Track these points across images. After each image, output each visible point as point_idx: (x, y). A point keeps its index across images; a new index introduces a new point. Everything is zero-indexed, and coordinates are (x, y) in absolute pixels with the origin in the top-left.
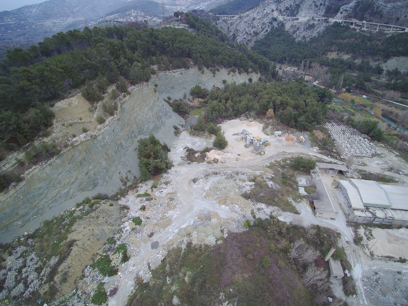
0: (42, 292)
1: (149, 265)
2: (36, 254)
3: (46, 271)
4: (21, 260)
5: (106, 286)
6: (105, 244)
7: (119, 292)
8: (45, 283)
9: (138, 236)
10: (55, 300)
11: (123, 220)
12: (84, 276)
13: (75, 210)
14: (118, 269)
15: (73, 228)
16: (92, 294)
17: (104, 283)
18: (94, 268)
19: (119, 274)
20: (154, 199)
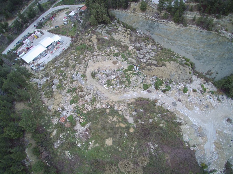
0: (142, 64)
1: (164, 104)
2: (155, 54)
3: (150, 62)
4: (151, 50)
5: (150, 87)
6: (168, 79)
7: (149, 94)
8: (146, 64)
9: (177, 93)
10: (141, 70)
11: (183, 83)
12: (152, 77)
13: (180, 58)
14: (158, 90)
15: (171, 62)
16: (146, 83)
17: (151, 86)
18: (156, 79)
19: (157, 91)
20: (203, 95)
